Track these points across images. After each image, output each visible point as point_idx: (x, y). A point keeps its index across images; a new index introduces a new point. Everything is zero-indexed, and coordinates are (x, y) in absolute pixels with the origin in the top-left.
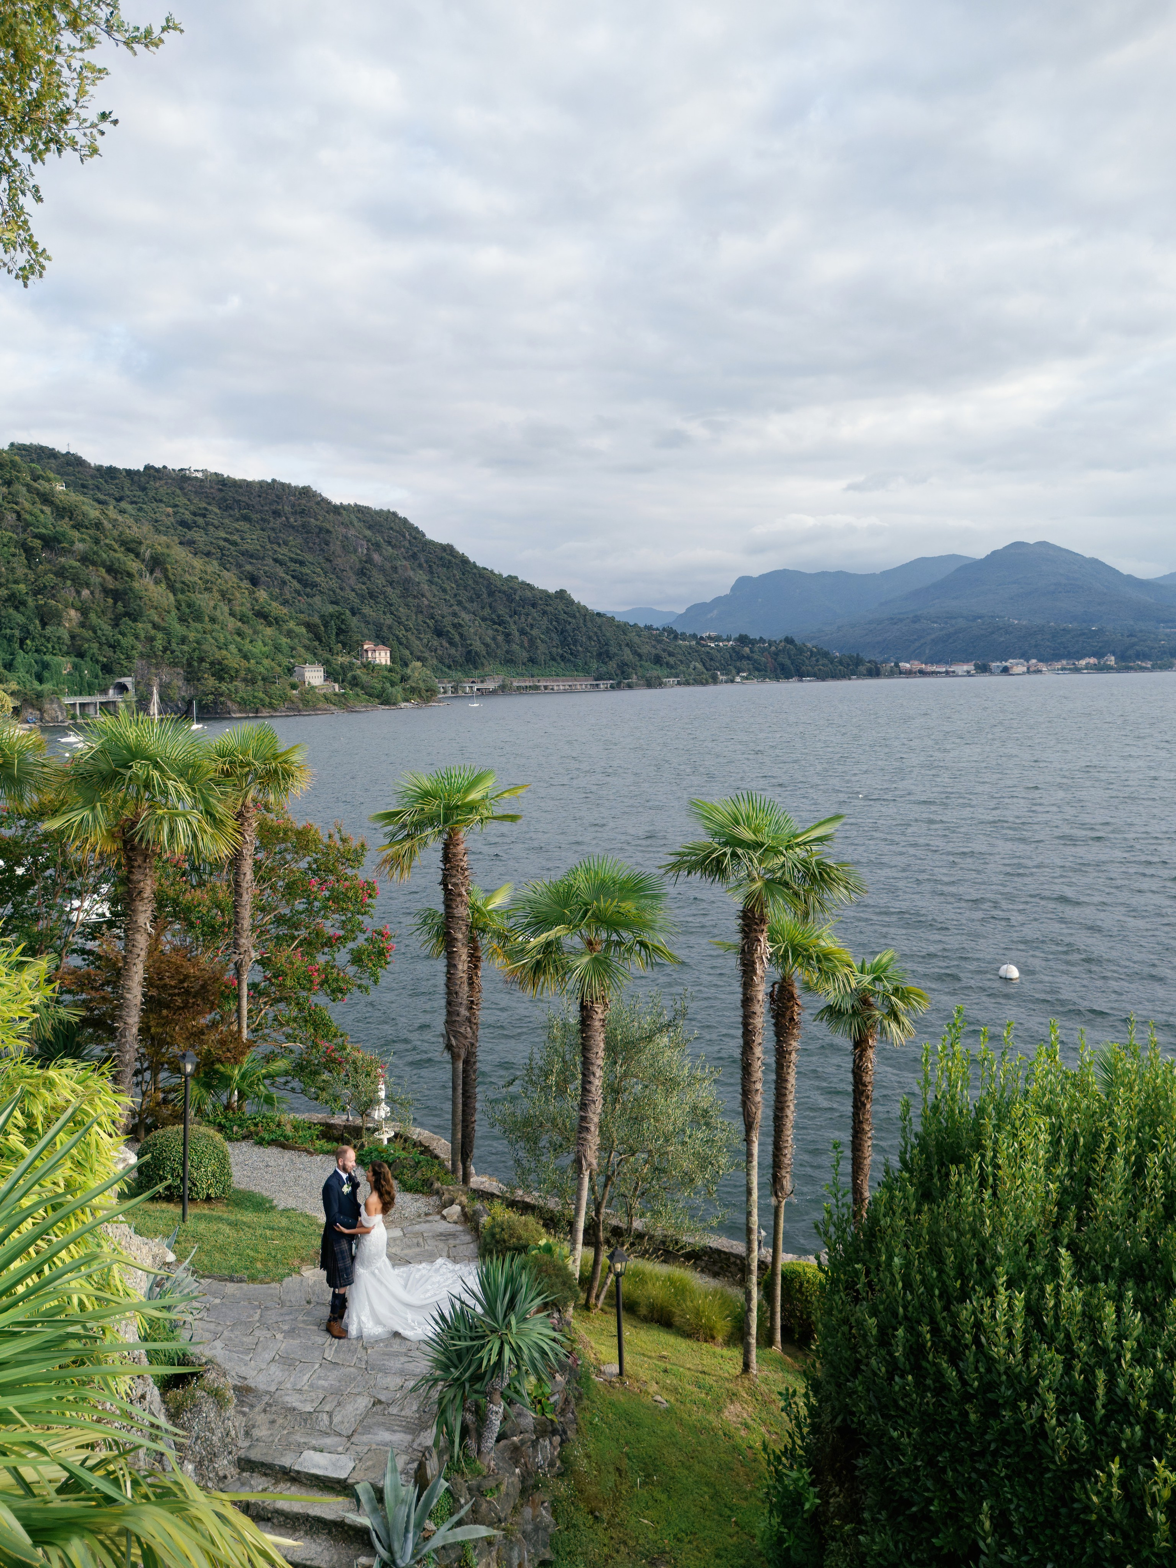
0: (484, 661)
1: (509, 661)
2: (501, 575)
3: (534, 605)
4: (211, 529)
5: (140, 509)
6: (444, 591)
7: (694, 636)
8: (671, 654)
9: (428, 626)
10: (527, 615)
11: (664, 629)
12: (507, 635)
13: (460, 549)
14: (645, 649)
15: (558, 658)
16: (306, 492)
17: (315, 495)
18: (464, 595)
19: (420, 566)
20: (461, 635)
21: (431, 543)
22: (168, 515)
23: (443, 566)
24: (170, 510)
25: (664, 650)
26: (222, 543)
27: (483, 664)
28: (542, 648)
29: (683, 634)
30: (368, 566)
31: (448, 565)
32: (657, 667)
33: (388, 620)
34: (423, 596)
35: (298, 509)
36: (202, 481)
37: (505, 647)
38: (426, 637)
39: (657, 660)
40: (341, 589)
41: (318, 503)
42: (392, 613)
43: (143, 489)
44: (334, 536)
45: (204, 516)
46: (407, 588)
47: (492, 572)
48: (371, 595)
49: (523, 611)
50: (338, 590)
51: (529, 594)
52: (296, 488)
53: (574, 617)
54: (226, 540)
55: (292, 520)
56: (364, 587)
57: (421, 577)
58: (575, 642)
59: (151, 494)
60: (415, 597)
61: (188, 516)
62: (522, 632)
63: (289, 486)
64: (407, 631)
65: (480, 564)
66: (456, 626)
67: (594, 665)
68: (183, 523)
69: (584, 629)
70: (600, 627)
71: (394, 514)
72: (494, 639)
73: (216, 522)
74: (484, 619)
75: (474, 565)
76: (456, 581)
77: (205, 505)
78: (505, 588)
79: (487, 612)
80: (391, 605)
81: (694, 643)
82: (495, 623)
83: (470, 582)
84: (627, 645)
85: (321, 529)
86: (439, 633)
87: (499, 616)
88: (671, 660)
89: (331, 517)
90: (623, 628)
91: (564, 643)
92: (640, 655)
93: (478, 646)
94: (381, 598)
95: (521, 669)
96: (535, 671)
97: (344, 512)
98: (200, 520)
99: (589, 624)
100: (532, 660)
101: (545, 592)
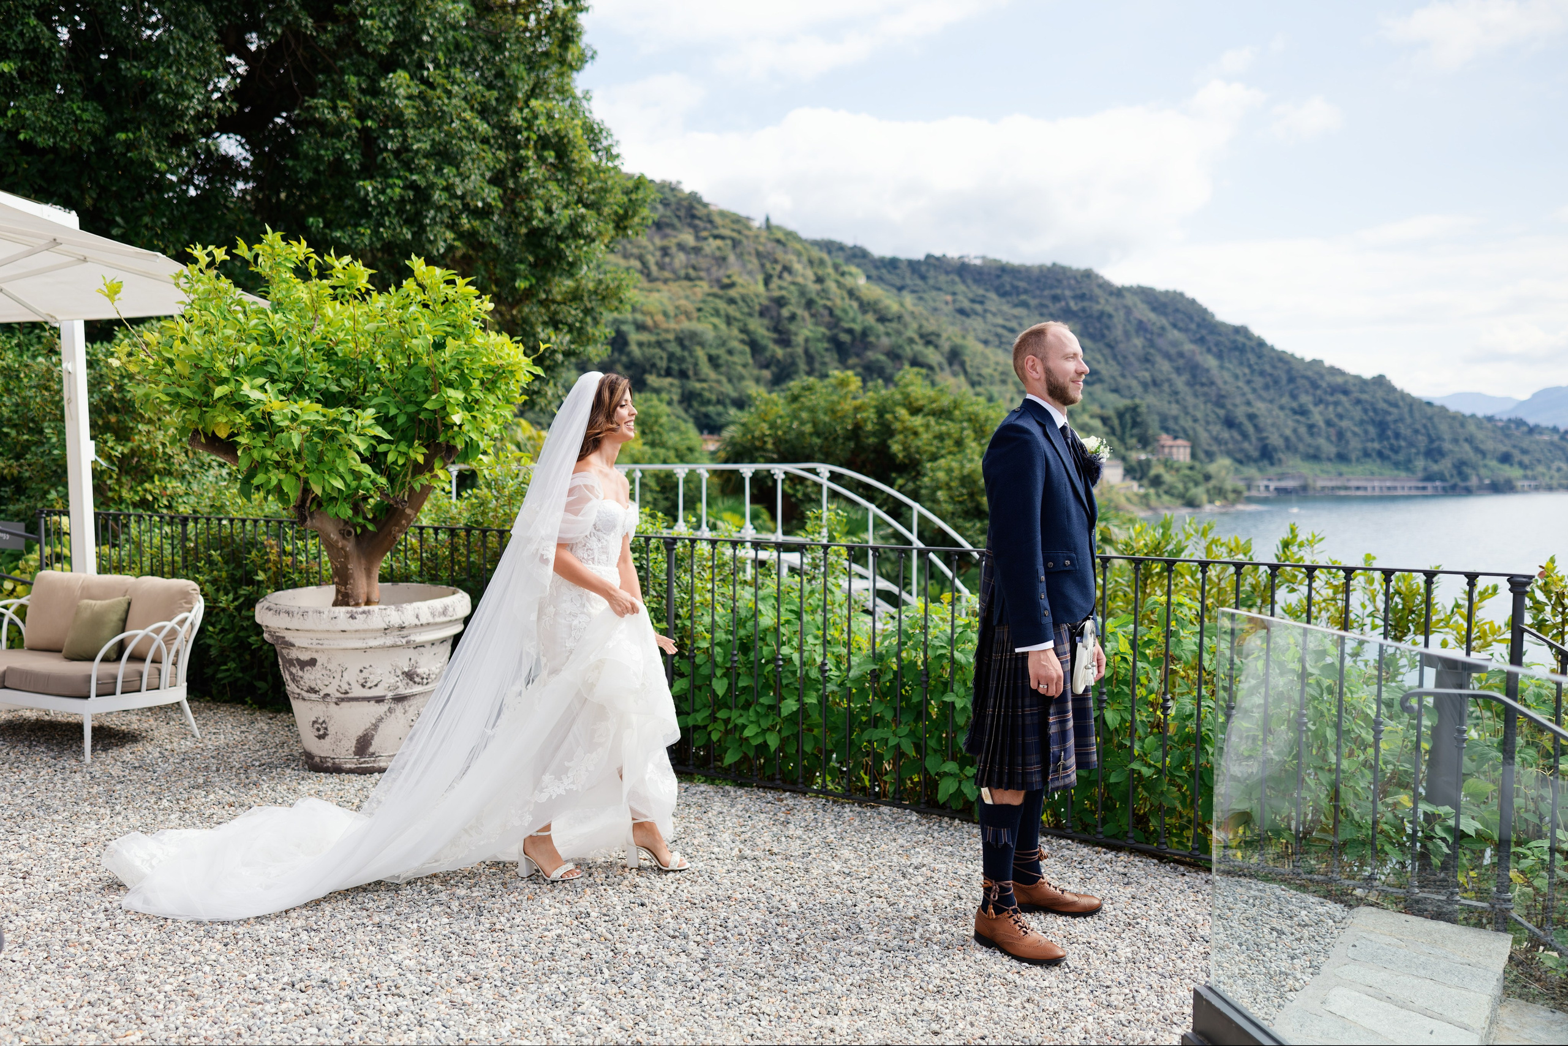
0: (1281, 455)
1: (1314, 457)
2: (1302, 360)
3: (1346, 392)
4: (989, 316)
5: (921, 298)
6: (1236, 377)
7: (1555, 430)
8: (1524, 452)
9: (1218, 416)
10: (1336, 404)
11: (1510, 420)
12: (1311, 427)
13: (1257, 331)
14: (1489, 445)
15: (1374, 455)
16: (1088, 275)
17: (1097, 276)
18: (1259, 382)
19: (1209, 350)
20: (1256, 427)
21: (1223, 324)
22: (947, 303)
23: (1236, 348)
24: (949, 298)
25: (1514, 446)
26: (1000, 331)
27: (1280, 460)
28: (1355, 444)
29: (1537, 426)
30: (1152, 351)
31: (1241, 349)
32: (1506, 467)
33: (1175, 410)
34: (1212, 383)
35: (1078, 292)
36: (981, 267)
37: (1308, 439)
38: (1216, 429)
39: (1505, 459)
40: (1123, 376)
41: (1100, 286)
42: (1177, 402)
43: (923, 278)
44: (1115, 320)
45: (981, 303)
46: (1195, 373)
47: (1292, 355)
48: (1155, 383)
49: (1330, 399)
50: (1120, 379)
51: (1340, 380)
52: (1078, 271)
53: (1396, 406)
54: (1004, 327)
55: (1072, 304)
56: (1147, 375)
57: (1211, 362)
58: (1397, 436)
59: (931, 282)
60: (1203, 385)
61: (966, 305)
62: (1329, 423)
63: (1070, 269)
64: (1195, 420)
65: (1279, 347)
66: (1252, 417)
67: (1420, 463)
68: (962, 312)
69: (1409, 421)
70: (1430, 419)
71: (1181, 295)
72: (1295, 431)
73: (993, 309)
74: (1282, 408)
75: (1272, 349)
76: (1250, 366)
77: (981, 292)
78: (1309, 373)
79: (1285, 400)
80: (1176, 393)
81: (1556, 438)
82: (1295, 412)
83: (1268, 368)
84: (1466, 440)
85: (1102, 314)
86: (1230, 423)
87: (1301, 406)
88: (1526, 459)
89: (1113, 300)
90: (1460, 420)
91: (1382, 436)
92: (1483, 454)
93: (1275, 440)
94: (1166, 387)
95: (1328, 466)
96: (1344, 468)
97: (1127, 295)
98: (978, 308)
99: (1417, 415)
100: (1342, 458)
101: (1358, 378)
